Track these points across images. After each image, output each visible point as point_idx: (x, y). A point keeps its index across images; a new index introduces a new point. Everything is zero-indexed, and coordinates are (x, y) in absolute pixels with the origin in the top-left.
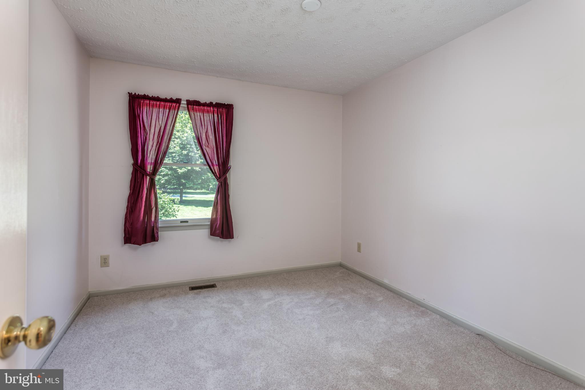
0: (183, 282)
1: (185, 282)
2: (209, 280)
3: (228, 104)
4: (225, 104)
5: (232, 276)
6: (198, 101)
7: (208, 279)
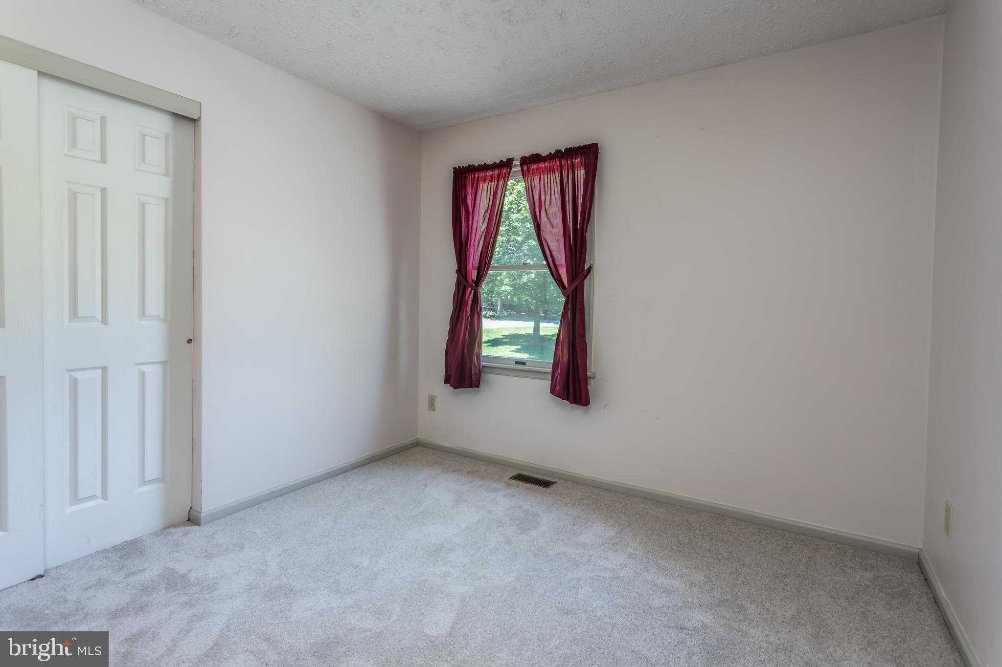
0: (516, 462)
1: (518, 464)
2: (553, 473)
3: (586, 145)
4: (579, 146)
5: (593, 479)
6: (536, 154)
7: (552, 470)
